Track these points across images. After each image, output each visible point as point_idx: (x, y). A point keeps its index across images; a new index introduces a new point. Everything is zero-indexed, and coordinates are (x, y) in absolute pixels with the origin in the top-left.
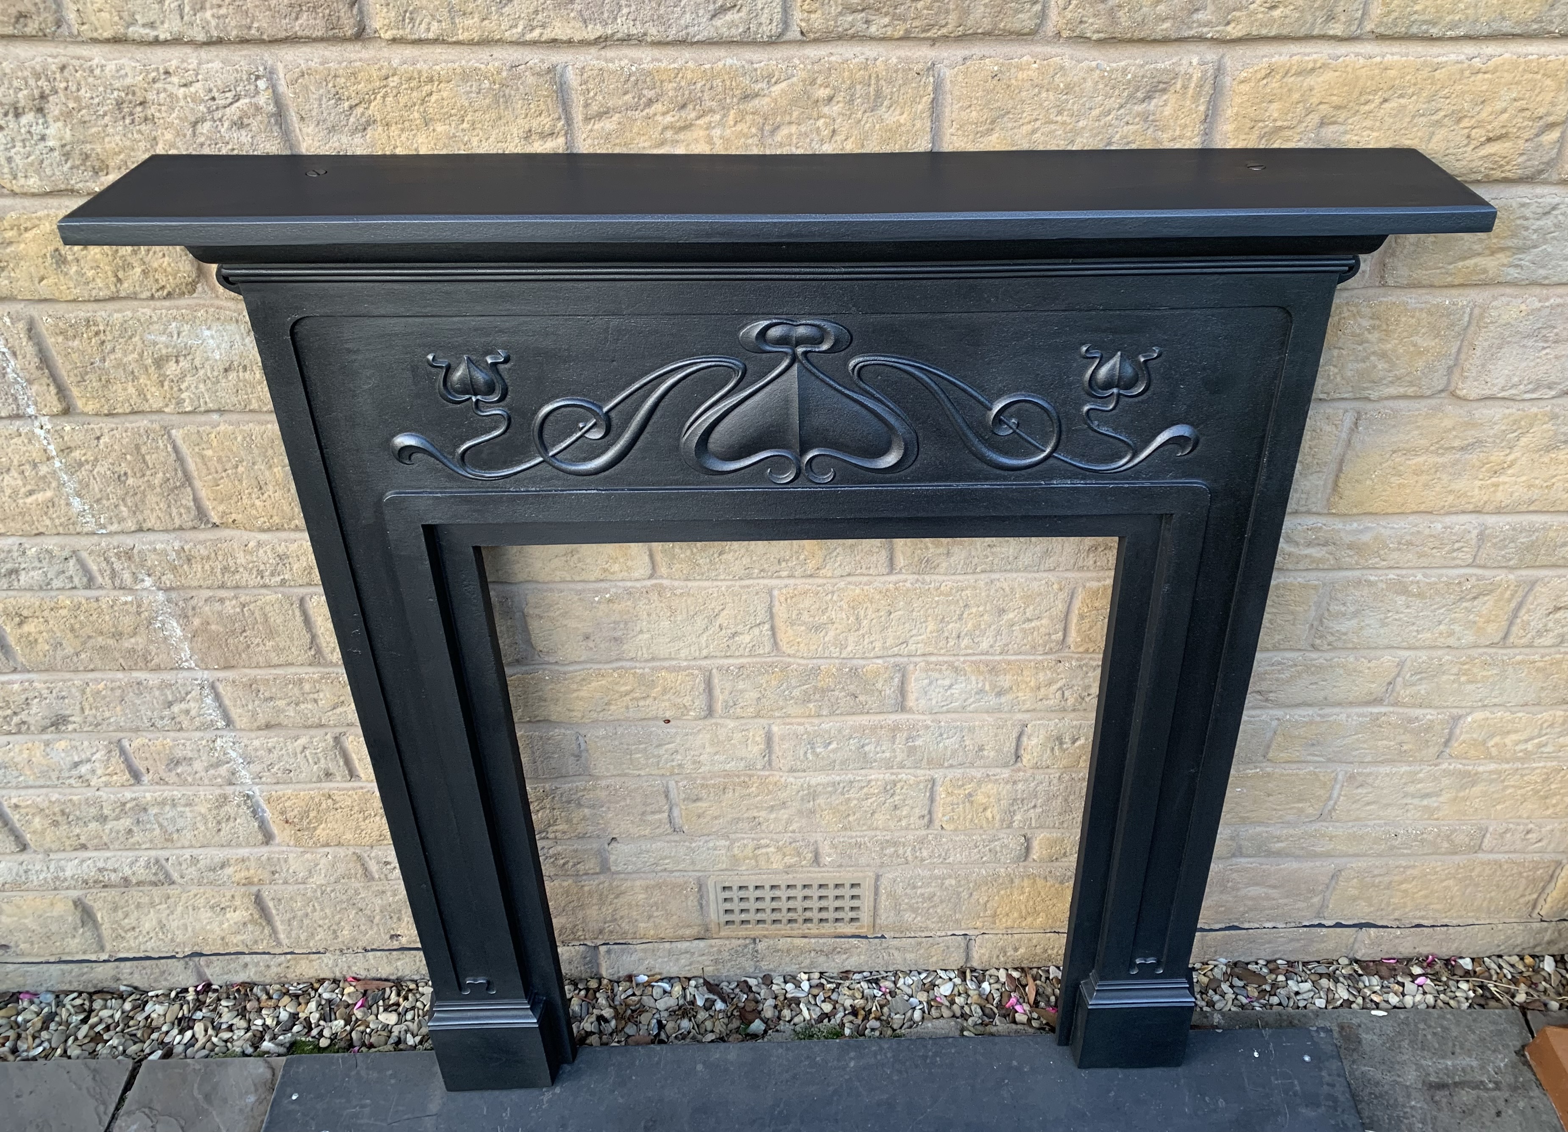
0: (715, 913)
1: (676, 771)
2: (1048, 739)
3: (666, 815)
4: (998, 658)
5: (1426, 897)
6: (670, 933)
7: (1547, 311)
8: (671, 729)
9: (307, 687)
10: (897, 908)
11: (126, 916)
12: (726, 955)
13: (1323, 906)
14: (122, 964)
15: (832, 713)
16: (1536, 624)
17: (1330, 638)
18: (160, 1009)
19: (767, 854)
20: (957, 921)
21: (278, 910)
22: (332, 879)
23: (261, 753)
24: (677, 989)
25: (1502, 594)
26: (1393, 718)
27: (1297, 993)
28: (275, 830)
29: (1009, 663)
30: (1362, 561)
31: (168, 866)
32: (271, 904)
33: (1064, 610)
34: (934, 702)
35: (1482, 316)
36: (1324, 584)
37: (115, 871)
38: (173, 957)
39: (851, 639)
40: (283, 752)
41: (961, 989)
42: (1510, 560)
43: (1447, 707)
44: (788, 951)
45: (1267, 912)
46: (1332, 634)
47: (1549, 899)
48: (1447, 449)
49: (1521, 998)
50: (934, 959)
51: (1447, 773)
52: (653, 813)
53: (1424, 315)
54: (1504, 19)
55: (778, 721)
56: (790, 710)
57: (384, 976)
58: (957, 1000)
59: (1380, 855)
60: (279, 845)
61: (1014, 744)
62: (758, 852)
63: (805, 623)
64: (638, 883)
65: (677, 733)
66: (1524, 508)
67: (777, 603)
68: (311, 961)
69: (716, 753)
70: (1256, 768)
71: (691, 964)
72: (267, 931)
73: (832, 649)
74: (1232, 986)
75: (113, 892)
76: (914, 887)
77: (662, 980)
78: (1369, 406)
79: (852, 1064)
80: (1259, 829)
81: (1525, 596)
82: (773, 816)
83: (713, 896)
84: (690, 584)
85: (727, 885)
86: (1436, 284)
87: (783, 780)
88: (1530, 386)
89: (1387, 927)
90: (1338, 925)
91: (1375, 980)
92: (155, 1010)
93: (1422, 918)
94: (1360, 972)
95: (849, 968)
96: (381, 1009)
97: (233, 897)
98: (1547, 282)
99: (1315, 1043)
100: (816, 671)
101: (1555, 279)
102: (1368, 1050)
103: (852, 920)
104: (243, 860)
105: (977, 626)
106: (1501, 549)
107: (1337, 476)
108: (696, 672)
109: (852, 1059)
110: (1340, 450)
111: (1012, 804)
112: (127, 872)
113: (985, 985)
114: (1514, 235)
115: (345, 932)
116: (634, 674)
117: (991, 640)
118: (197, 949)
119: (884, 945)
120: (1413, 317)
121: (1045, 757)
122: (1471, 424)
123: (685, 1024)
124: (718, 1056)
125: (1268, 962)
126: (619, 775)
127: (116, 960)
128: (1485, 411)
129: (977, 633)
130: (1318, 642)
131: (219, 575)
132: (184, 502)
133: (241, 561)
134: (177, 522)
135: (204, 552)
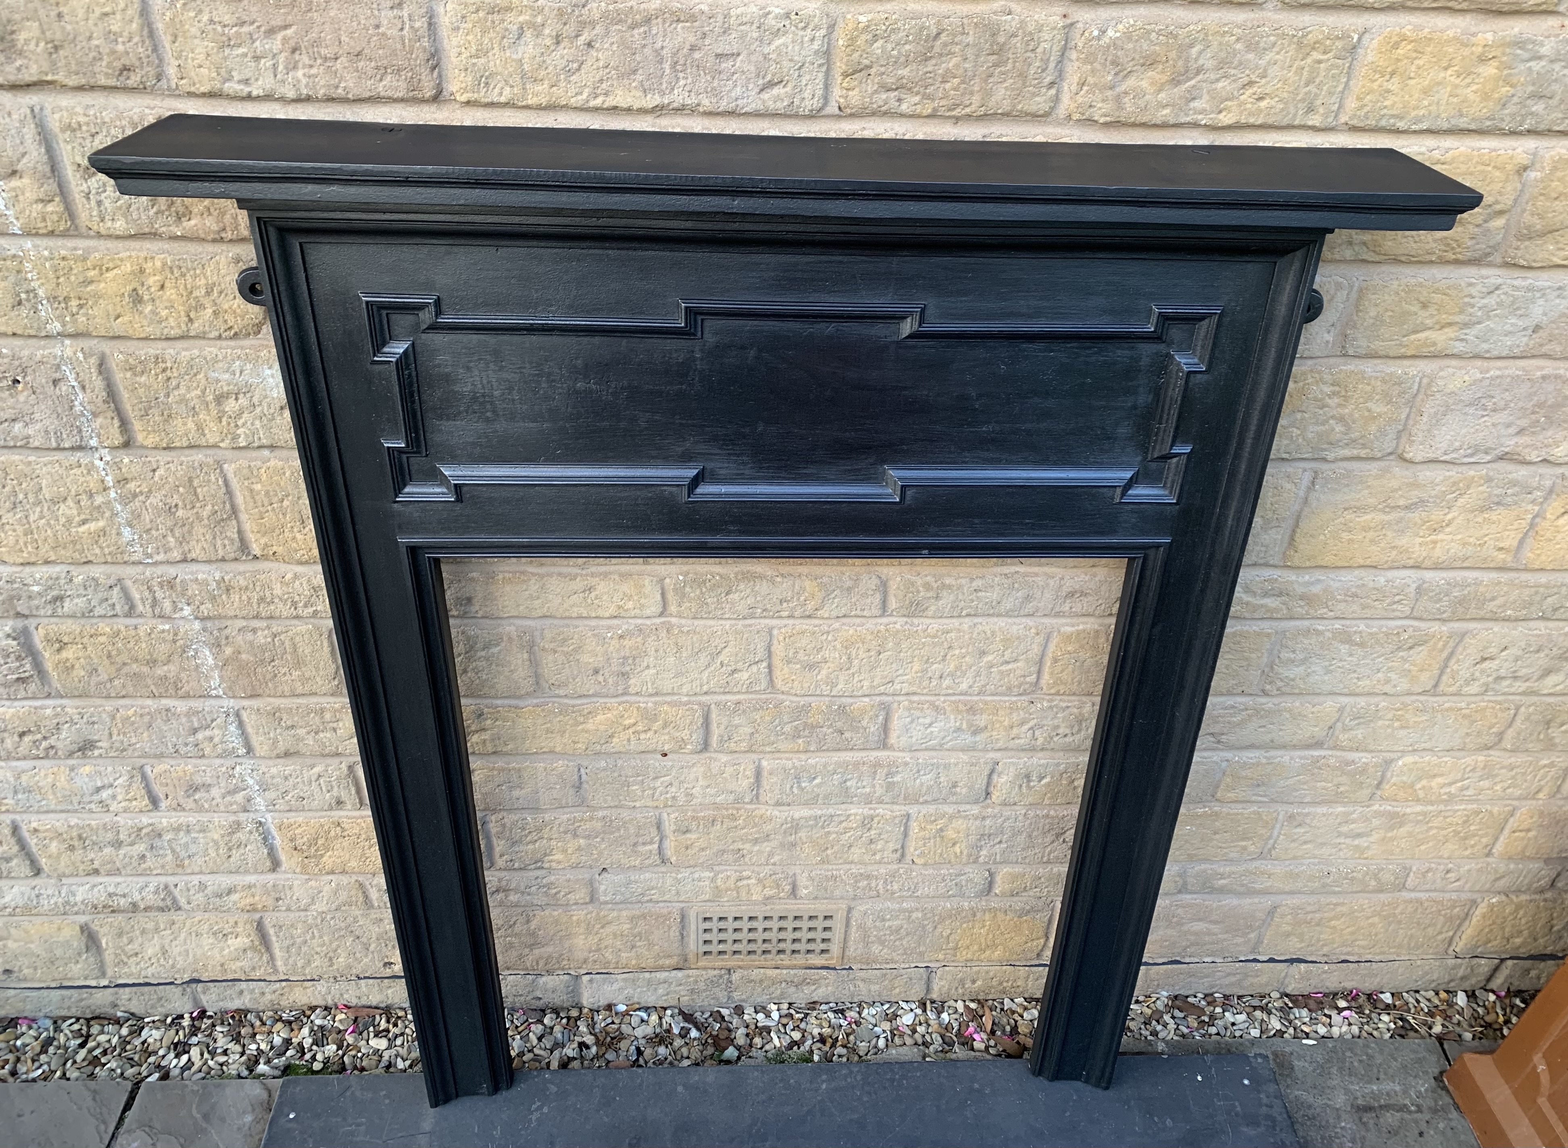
0: (693, 944)
1: (670, 803)
2: (1017, 776)
3: (656, 846)
4: (976, 698)
5: (1353, 933)
6: (651, 962)
7: (1487, 382)
8: (667, 762)
9: (328, 716)
10: (865, 939)
11: (131, 941)
12: (702, 986)
13: (1259, 941)
14: (121, 990)
15: (819, 750)
16: (1465, 674)
17: (1280, 684)
18: (156, 1034)
19: (748, 885)
20: (921, 954)
21: (278, 937)
22: (334, 907)
23: (277, 780)
24: (654, 1018)
25: (1435, 644)
26: (1332, 761)
27: (1233, 1024)
28: (283, 857)
29: (986, 703)
30: (1312, 611)
31: (176, 892)
32: (271, 931)
33: (1040, 653)
34: (914, 739)
35: (1429, 385)
36: (1277, 633)
37: (124, 896)
38: (172, 983)
39: (842, 678)
40: (299, 780)
41: (922, 1019)
42: (1444, 612)
43: (1381, 751)
44: (761, 981)
45: (1208, 947)
46: (1282, 680)
47: (1464, 937)
48: (1393, 507)
49: (1437, 1029)
50: (897, 990)
51: (1378, 814)
52: (644, 844)
53: (1379, 383)
54: (1461, 115)
55: (768, 756)
56: (782, 746)
57: (374, 1004)
58: (918, 1029)
59: (1313, 893)
60: (285, 872)
61: (985, 782)
62: (740, 884)
63: (800, 662)
64: (624, 913)
65: (672, 766)
66: (1458, 564)
67: (775, 642)
68: (305, 988)
69: (708, 787)
70: (1205, 807)
71: (667, 994)
72: (265, 958)
73: (823, 687)
74: (1173, 1017)
75: (120, 917)
76: (884, 920)
77: (639, 1009)
78: (1324, 466)
79: (824, 1086)
80: (1203, 866)
81: (1455, 647)
82: (756, 848)
83: (694, 926)
84: (696, 622)
85: (708, 915)
86: (1391, 354)
87: (768, 813)
88: (1469, 451)
89: (1315, 962)
90: (1271, 960)
91: (1305, 1012)
92: (152, 1035)
93: (1348, 954)
94: (1291, 1005)
95: (816, 999)
96: (372, 1035)
97: (236, 923)
98: (1487, 355)
99: (1253, 1069)
100: (805, 709)
101: (1495, 353)
102: (1300, 1076)
103: (823, 951)
104: (250, 887)
105: (957, 668)
106: (1436, 602)
107: (1294, 531)
108: (696, 707)
109: (823, 1081)
110: (1297, 507)
111: (980, 840)
112: (137, 897)
113: (945, 1016)
114: (1461, 312)
115: (340, 960)
116: (638, 708)
117: (971, 681)
118: (195, 975)
119: (851, 977)
120: (1369, 384)
121: (1014, 793)
122: (1415, 485)
123: (662, 1050)
124: (697, 1078)
125: (1206, 995)
126: (616, 807)
127: (117, 986)
128: (1428, 473)
129: (958, 673)
130: (1268, 687)
131: (255, 606)
132: (228, 534)
133: (278, 591)
134: (221, 553)
135: (243, 583)
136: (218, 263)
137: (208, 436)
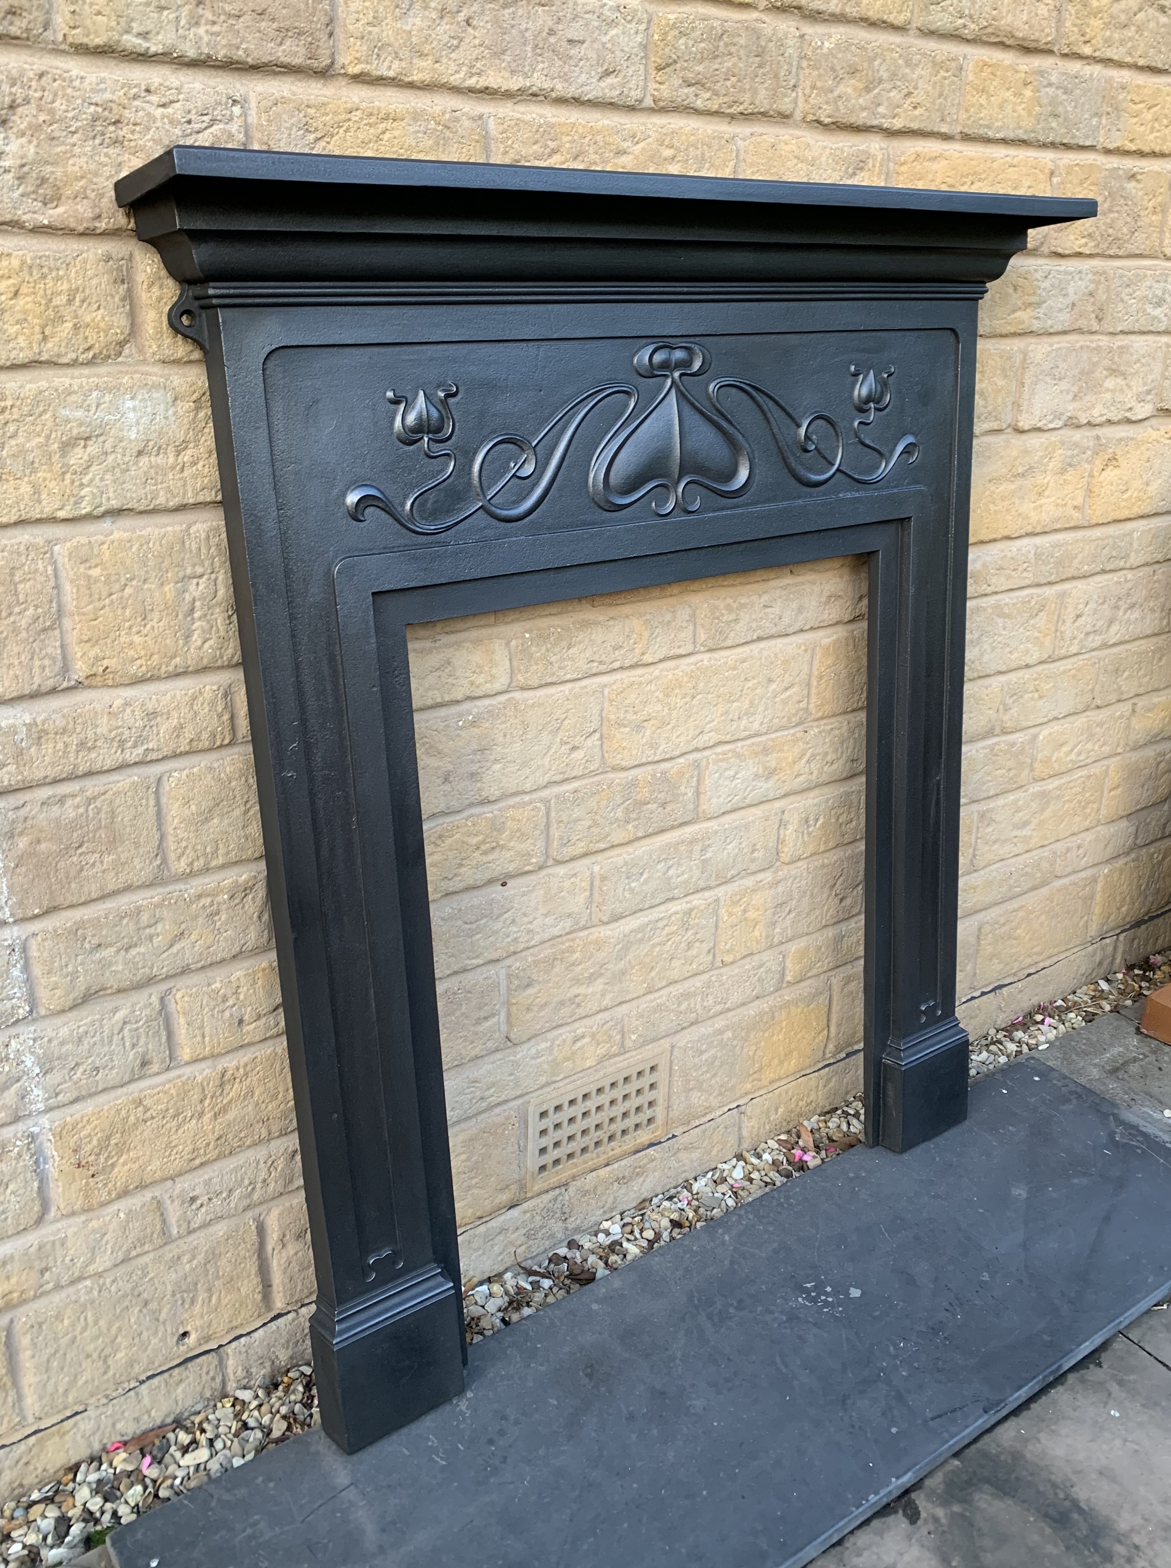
0: (530, 1159)
2: (799, 823)
5: (1029, 940)
7: (1053, 355)
9: (144, 919)
10: (686, 1087)
12: (538, 1221)
13: (974, 973)
15: (645, 835)
16: (1069, 633)
19: (583, 1047)
20: (733, 1089)
21: (32, 1348)
23: (68, 1047)
25: (1049, 608)
26: (1002, 746)
29: (773, 741)
32: (25, 1341)
33: (808, 673)
34: (722, 798)
35: (1024, 359)
41: (749, 1167)
43: (1029, 727)
44: (595, 1189)
48: (1016, 475)
51: (1034, 797)
56: (614, 838)
57: (156, 1423)
58: (753, 1176)
59: (1003, 900)
60: (57, 1218)
61: (775, 838)
62: (575, 1048)
63: (629, 723)
66: (1055, 526)
67: (606, 704)
68: (63, 1436)
69: (547, 915)
71: (504, 1250)
72: (10, 1398)
73: (648, 752)
76: (701, 1053)
77: (477, 1285)
81: (1061, 608)
82: (590, 990)
83: (531, 1131)
85: (545, 1108)
86: (1003, 332)
87: (602, 935)
88: (1051, 418)
89: (1011, 984)
90: (982, 994)
91: (1021, 1033)
95: (645, 1195)
96: (177, 1455)
98: (1051, 331)
100: (634, 784)
103: (649, 1121)
104: (4, 1263)
106: (1046, 566)
111: (774, 914)
115: (120, 1355)
119: (675, 1147)
120: (993, 360)
121: (797, 845)
122: (1025, 453)
128: (1031, 441)
131: (72, 756)
132: (49, 650)
133: (102, 730)
134: (37, 680)
135: (60, 723)
136: (85, 262)
137: (44, 503)
